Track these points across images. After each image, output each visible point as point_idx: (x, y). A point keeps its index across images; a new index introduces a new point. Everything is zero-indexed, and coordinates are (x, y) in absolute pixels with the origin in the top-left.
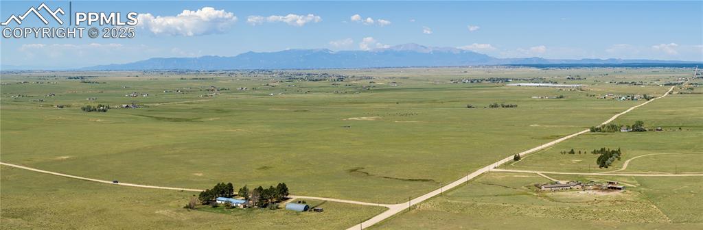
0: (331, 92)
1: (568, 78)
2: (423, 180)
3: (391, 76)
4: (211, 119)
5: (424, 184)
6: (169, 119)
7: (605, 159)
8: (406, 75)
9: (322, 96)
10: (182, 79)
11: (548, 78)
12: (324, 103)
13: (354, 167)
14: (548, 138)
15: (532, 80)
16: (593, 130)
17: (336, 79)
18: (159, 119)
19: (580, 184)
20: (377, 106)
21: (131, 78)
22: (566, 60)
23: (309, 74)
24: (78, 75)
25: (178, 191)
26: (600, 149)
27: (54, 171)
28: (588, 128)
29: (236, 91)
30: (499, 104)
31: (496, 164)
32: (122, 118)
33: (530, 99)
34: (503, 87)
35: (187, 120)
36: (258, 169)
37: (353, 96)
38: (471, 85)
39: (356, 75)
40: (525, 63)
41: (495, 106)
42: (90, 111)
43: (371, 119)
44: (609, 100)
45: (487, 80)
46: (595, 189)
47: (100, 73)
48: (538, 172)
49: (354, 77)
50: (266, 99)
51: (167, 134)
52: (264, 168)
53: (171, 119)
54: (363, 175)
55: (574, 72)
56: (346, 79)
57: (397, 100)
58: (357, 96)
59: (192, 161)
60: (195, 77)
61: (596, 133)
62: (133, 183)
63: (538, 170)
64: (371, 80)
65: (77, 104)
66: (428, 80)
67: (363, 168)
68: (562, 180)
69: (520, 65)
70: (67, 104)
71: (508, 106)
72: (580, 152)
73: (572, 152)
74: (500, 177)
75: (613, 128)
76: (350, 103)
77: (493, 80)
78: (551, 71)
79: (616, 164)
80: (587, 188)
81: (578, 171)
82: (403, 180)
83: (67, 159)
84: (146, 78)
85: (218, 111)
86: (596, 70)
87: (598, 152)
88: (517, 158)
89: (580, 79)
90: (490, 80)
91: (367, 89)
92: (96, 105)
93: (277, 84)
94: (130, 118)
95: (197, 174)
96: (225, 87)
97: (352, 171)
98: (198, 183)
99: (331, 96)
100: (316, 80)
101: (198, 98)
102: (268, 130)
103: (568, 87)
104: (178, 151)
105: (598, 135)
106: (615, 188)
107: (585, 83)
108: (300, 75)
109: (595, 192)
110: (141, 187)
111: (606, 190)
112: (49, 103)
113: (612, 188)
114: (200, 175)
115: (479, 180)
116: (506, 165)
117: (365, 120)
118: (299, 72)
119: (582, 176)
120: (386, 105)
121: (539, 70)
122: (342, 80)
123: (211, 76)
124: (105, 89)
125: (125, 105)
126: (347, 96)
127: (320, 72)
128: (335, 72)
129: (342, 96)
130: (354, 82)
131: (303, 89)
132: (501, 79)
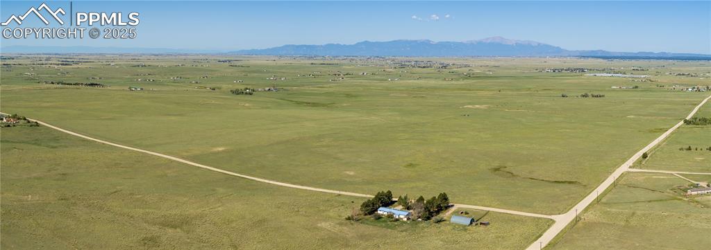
0: (439, 78)
1: (634, 69)
2: (570, 183)
3: (486, 64)
4: (345, 105)
5: (573, 187)
6: (307, 104)
8: (497, 64)
9: (432, 82)
10: (312, 64)
11: (617, 69)
12: (434, 88)
13: (495, 165)
14: (653, 132)
15: (604, 71)
16: (687, 123)
17: (441, 66)
18: (299, 103)
20: (482, 93)
21: (270, 63)
22: (625, 53)
23: (417, 61)
24: (226, 59)
25: (335, 195)
28: (680, 120)
29: (358, 77)
30: (589, 94)
31: (629, 163)
32: (267, 102)
33: (610, 89)
34: (581, 77)
35: (323, 105)
36: (405, 167)
37: (459, 82)
38: (554, 74)
39: (455, 62)
40: (592, 55)
41: (586, 96)
42: (238, 94)
43: (483, 107)
44: (678, 91)
45: (566, 70)
47: (243, 57)
48: (673, 173)
49: (454, 64)
50: (385, 84)
51: (310, 122)
53: (309, 103)
54: (508, 175)
55: (636, 63)
56: (449, 67)
58: (461, 82)
60: (322, 62)
61: (691, 125)
63: (672, 170)
64: (469, 68)
65: (226, 86)
66: (515, 69)
67: (505, 167)
68: (700, 181)
69: (588, 57)
70: (218, 86)
71: (597, 96)
72: (697, 148)
73: (689, 148)
74: (641, 179)
76: (459, 89)
77: (571, 70)
78: (615, 64)
82: (549, 182)
84: (282, 62)
86: (654, 62)
88: (646, 156)
89: (643, 70)
90: (568, 70)
91: (469, 76)
92: (243, 87)
93: (390, 70)
94: (276, 102)
96: (350, 72)
97: (496, 170)
98: (351, 183)
99: (440, 83)
100: (424, 67)
101: (328, 82)
102: (398, 118)
108: (409, 62)
110: (298, 189)
112: (203, 85)
114: (352, 173)
116: (639, 164)
117: (478, 109)
118: (408, 59)
120: (491, 93)
121: (605, 61)
122: (445, 67)
123: (336, 62)
124: (249, 72)
125: (267, 89)
126: (453, 82)
127: (425, 59)
128: (438, 59)
129: (449, 83)
130: (455, 69)
131: (414, 75)
132: (578, 69)
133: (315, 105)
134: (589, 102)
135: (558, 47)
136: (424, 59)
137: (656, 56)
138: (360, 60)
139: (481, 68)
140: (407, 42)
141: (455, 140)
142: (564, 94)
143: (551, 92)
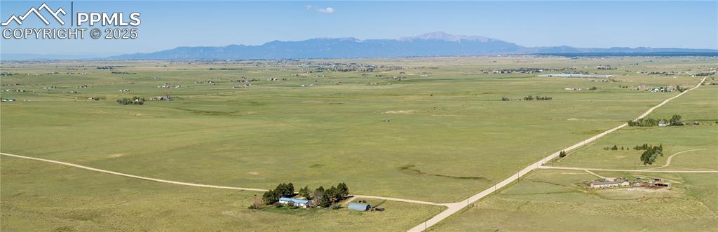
0: (362, 82)
1: (599, 68)
2: (475, 178)
3: (421, 66)
4: (249, 113)
5: (476, 182)
6: (208, 113)
7: (649, 155)
8: (435, 65)
9: (354, 88)
10: (211, 69)
11: (579, 69)
12: (356, 94)
13: (404, 164)
14: (588, 133)
15: (562, 70)
16: (631, 124)
17: (366, 69)
18: (196, 112)
19: (627, 181)
20: (411, 98)
21: (161, 69)
22: (594, 49)
23: (337, 64)
24: (107, 65)
25: (239, 191)
26: (642, 145)
27: (111, 170)
28: (625, 122)
29: (266, 83)
30: (534, 97)
31: (543, 161)
32: (160, 111)
33: (563, 91)
34: (534, 78)
35: (226, 114)
36: (311, 167)
37: (385, 87)
38: (502, 75)
39: (383, 64)
40: (553, 52)
41: (530, 99)
42: (126, 104)
43: (407, 112)
44: (642, 92)
45: (517, 71)
46: (642, 186)
47: (128, 63)
48: (585, 169)
49: (382, 67)
50: (298, 90)
51: (210, 129)
52: (317, 166)
54: (415, 172)
55: (604, 61)
56: (376, 70)
57: (430, 92)
58: (389, 87)
59: (244, 159)
60: (223, 67)
61: (634, 127)
62: (191, 182)
63: (585, 167)
64: (400, 70)
65: (111, 96)
66: (457, 70)
67: (414, 166)
68: (609, 177)
70: (102, 96)
71: (543, 99)
72: (622, 148)
73: (615, 148)
74: (549, 175)
75: (651, 122)
76: (384, 94)
77: (524, 70)
78: (581, 60)
79: (659, 159)
80: (634, 185)
81: (623, 168)
82: (455, 178)
83: (121, 157)
84: (174, 68)
85: (254, 103)
86: (627, 59)
87: (640, 148)
88: (562, 155)
89: (610, 69)
90: (520, 70)
91: (399, 80)
92: (131, 97)
93: (306, 74)
94: (170, 111)
95: (252, 173)
96: (257, 78)
97: (403, 168)
98: (254, 182)
99: (363, 88)
100: (346, 70)
101: (230, 90)
102: (309, 125)
103: (599, 78)
104: (227, 148)
105: (636, 130)
106: (662, 185)
107: (616, 74)
108: (328, 65)
109: (643, 189)
110: (201, 187)
111: (652, 187)
112: (83, 96)
113: (659, 185)
114: (256, 173)
115: (529, 177)
116: (553, 162)
117: (401, 114)
118: (327, 61)
119: (628, 173)
120: (421, 97)
121: (568, 59)
122: (372, 70)
123: (240, 66)
124: (137, 80)
125: (159, 98)
126: (379, 87)
127: (348, 61)
128: (363, 61)
129: (375, 87)
130: (384, 72)
131: (333, 80)
132: (531, 69)
133: (215, 113)
134: (535, 104)
135: (513, 44)
136: (345, 61)
137: (632, 52)
138: (269, 64)
140: (326, 41)
142: (506, 97)
143: (492, 95)
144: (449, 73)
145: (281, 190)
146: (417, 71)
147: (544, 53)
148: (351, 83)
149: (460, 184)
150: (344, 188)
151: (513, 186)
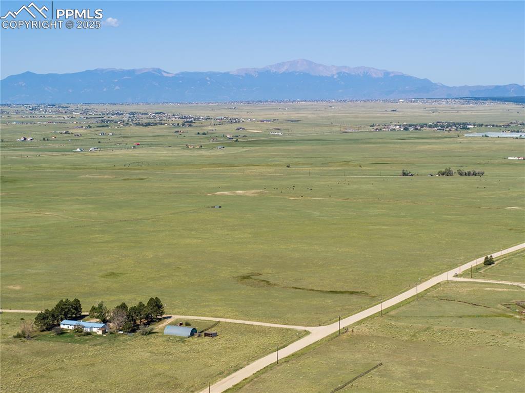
0: (175, 145)
2: (352, 293)
5: (354, 298)
8: (294, 115)
9: (162, 154)
12: (165, 164)
17: (181, 122)
20: (255, 170)
23: (133, 114)
30: (454, 170)
31: (457, 270)
33: (504, 162)
34: (458, 140)
36: (103, 276)
37: (213, 152)
38: (406, 134)
39: (211, 114)
41: (448, 173)
43: (251, 193)
45: (430, 126)
48: (520, 285)
49: (208, 118)
50: (69, 158)
54: (262, 283)
56: (197, 123)
57: (286, 161)
58: (219, 152)
63: (521, 282)
64: (238, 125)
66: (331, 125)
67: (260, 274)
71: (469, 174)
77: (441, 126)
82: (321, 291)
88: (488, 262)
90: (436, 126)
91: (235, 141)
97: (244, 278)
100: (148, 125)
108: (118, 114)
115: (433, 293)
116: (473, 272)
117: (240, 196)
118: (115, 108)
120: (271, 169)
122: (190, 124)
126: (204, 152)
127: (152, 109)
128: (175, 109)
129: (196, 153)
130: (210, 128)
131: (128, 140)
132: (454, 124)
134: (455, 183)
136: (146, 108)
139: (262, 125)
140: (113, 73)
141: (188, 241)
142: (408, 169)
143: (388, 167)
144: (317, 129)
145: (62, 309)
146: (265, 126)
147: (477, 97)
148: (157, 145)
149: (329, 301)
150: (156, 305)
151: (408, 306)
